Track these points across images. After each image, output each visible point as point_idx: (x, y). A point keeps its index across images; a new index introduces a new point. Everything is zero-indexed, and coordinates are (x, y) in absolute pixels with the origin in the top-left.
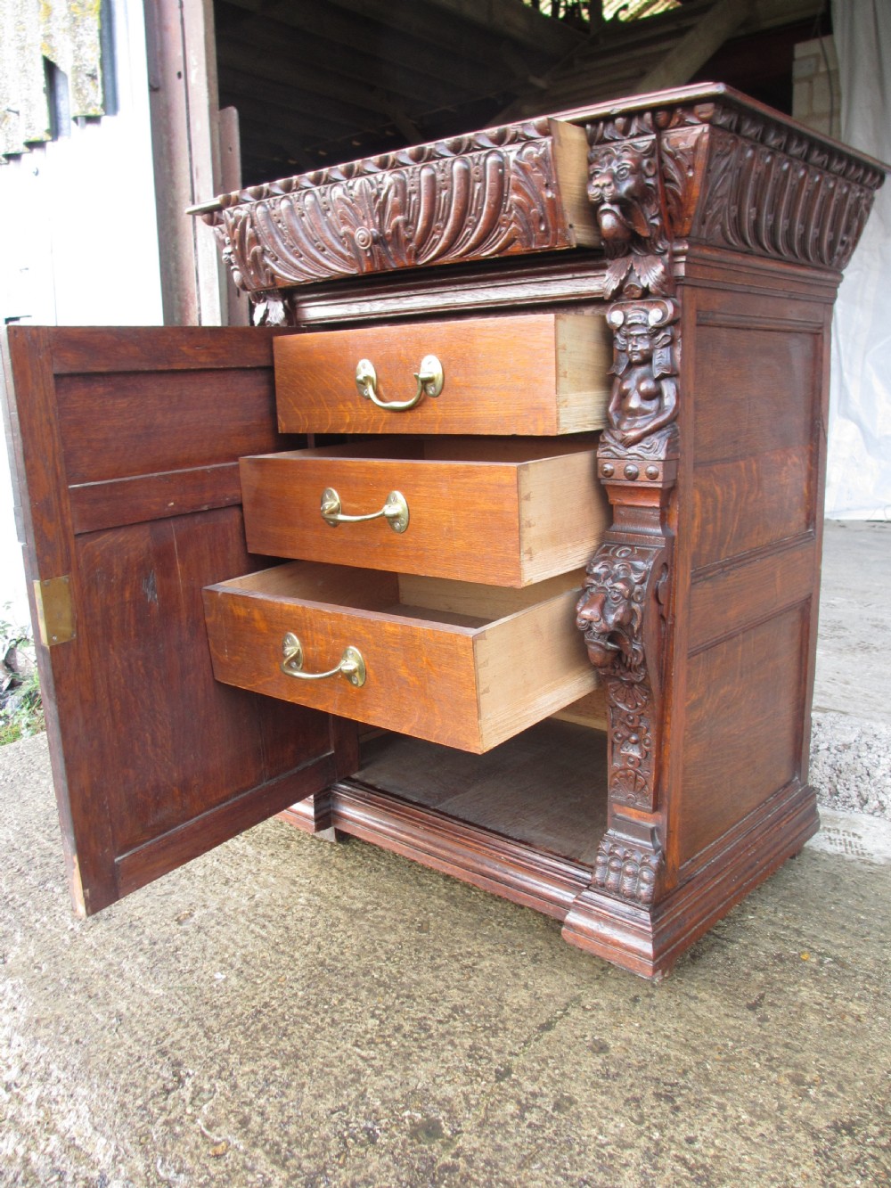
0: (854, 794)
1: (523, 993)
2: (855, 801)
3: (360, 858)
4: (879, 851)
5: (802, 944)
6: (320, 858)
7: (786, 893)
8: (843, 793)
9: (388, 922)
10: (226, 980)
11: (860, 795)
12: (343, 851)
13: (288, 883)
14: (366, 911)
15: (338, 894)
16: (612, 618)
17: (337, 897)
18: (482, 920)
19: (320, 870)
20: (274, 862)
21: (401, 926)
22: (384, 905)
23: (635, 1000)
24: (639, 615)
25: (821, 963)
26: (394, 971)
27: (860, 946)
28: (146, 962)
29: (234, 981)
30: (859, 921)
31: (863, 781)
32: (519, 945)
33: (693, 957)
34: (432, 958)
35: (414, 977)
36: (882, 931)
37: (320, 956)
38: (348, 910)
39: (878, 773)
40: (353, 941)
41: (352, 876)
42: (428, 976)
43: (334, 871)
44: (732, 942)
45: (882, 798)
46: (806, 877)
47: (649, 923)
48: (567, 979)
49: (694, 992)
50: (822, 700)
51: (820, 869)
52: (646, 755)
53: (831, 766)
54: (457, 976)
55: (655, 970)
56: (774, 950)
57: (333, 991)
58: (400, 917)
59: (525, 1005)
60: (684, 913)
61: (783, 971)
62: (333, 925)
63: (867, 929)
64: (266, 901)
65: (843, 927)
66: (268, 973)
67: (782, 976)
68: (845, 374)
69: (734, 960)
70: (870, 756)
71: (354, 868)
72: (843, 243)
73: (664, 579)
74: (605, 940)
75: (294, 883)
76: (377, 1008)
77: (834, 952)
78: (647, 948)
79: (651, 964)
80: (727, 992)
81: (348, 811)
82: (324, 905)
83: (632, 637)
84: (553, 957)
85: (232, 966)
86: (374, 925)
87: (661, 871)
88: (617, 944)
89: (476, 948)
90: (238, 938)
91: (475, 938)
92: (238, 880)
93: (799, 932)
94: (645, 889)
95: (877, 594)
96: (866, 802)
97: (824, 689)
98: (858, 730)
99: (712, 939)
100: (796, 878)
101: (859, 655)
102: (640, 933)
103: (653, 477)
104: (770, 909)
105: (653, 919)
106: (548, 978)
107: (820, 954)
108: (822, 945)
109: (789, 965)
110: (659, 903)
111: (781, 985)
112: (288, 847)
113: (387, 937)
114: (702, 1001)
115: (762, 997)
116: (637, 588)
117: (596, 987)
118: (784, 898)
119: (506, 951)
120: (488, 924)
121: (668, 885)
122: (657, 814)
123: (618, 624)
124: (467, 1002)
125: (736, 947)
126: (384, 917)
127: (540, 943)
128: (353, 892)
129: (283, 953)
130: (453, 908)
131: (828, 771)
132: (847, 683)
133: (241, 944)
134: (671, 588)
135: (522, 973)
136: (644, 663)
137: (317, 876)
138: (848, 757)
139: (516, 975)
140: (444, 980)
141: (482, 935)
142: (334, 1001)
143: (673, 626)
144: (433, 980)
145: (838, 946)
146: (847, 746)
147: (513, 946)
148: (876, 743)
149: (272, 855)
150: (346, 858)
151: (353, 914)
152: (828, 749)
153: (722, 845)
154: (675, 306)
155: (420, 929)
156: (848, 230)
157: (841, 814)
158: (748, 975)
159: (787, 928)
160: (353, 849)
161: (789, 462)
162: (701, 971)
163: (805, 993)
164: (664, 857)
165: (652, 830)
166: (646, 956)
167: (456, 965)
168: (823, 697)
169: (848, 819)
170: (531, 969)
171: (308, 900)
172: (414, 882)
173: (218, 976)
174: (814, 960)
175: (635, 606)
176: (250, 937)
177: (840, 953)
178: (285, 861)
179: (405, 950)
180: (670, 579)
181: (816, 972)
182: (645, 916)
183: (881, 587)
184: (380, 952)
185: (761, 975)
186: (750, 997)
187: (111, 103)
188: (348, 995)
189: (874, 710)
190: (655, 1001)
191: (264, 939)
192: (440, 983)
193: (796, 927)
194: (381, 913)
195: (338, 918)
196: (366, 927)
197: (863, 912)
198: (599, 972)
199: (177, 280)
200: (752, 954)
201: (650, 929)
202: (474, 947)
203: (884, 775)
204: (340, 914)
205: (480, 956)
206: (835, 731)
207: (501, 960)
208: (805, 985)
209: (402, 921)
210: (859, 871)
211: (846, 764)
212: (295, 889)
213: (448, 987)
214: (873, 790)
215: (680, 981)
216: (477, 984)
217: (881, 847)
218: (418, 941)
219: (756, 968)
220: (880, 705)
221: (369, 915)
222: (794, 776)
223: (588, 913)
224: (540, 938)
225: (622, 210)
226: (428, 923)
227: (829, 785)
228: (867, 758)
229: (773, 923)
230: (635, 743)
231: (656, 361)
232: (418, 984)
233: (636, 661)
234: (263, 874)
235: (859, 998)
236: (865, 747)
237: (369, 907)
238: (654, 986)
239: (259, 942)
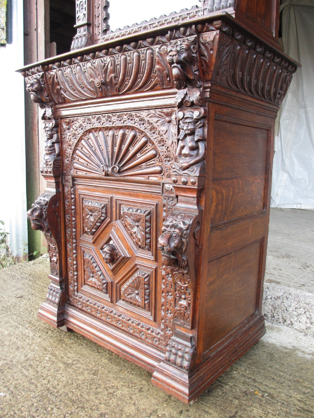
0: (281, 318)
1: (133, 408)
2: (281, 320)
3: (76, 339)
4: (290, 343)
5: (255, 386)
6: (59, 338)
7: (250, 361)
8: (276, 317)
9: (81, 370)
10: (4, 396)
11: (283, 318)
12: (70, 335)
13: (43, 349)
14: (73, 364)
15: (63, 356)
16: (173, 245)
17: (62, 357)
18: (121, 370)
19: (58, 344)
20: (40, 340)
21: (86, 372)
22: (81, 362)
23: (181, 412)
24: (185, 244)
25: (263, 396)
26: (79, 394)
27: (280, 388)
29: (8, 397)
30: (280, 376)
31: (284, 312)
32: (135, 383)
33: (209, 391)
34: (97, 388)
35: (87, 397)
36: (289, 381)
37: (48, 385)
38: (64, 363)
39: (290, 310)
40: (64, 379)
41: (70, 347)
42: (92, 397)
43: (64, 345)
44: (226, 384)
45: (292, 320)
46: (259, 354)
47: (188, 379)
48: (154, 401)
49: (207, 409)
50: (270, 277)
51: (265, 350)
52: (189, 304)
53: (272, 306)
54: (105, 398)
55: (189, 401)
56: (244, 389)
57: (50, 404)
58: (86, 368)
59: (133, 414)
60: (204, 374)
61: (247, 400)
62: (57, 371)
63: (283, 380)
64: (32, 358)
65: (273, 379)
66: (23, 393)
67: (246, 402)
68: (284, 156)
69: (226, 393)
70: (288, 302)
71: (72, 343)
72: (279, 93)
73: (198, 228)
74: (169, 385)
75: (46, 350)
76: (67, 413)
77: (269, 391)
78: (187, 391)
79: (187, 398)
80: (222, 410)
81: (71, 319)
82: (56, 361)
83: (182, 254)
84: (149, 390)
85: (9, 389)
86: (75, 371)
87: (194, 356)
88: (174, 388)
89: (116, 384)
90: (15, 375)
91: (117, 379)
92: (23, 347)
93: (254, 381)
94: (186, 364)
95: (293, 235)
96: (286, 321)
97: (272, 272)
98: (283, 291)
99: (218, 383)
100: (255, 354)
101: (286, 259)
102: (183, 384)
103: (193, 183)
104: (243, 369)
105: (189, 378)
106: (145, 400)
107: (263, 391)
108: (264, 387)
109: (250, 397)
110: (192, 370)
111: (245, 407)
112: (47, 333)
113: (79, 377)
114: (210, 414)
115: (236, 412)
116: (185, 232)
117: (165, 405)
118: (250, 364)
119: (129, 386)
120: (123, 372)
121: (197, 362)
122: (193, 330)
123: (176, 248)
124: (107, 411)
125: (227, 387)
126: (80, 368)
127: (144, 382)
128: (70, 355)
129: (33, 383)
130: (110, 364)
131: (271, 307)
132: (280, 270)
133: (16, 378)
134: (201, 232)
135: (134, 397)
136: (187, 265)
137: (56, 347)
138: (279, 302)
139: (131, 398)
140: (99, 400)
141: (120, 378)
142: (49, 409)
143: (202, 249)
144: (94, 400)
145: (271, 388)
146: (279, 298)
147: (132, 383)
148: (290, 297)
149: (40, 336)
150: (70, 338)
151: (67, 365)
152: (271, 298)
153: (223, 342)
154: (205, 110)
155: (94, 374)
156: (281, 89)
157: (275, 326)
158: (232, 401)
159: (249, 378)
160: (74, 335)
161: (256, 182)
162: (212, 398)
163: (255, 411)
164: (196, 349)
165: (191, 338)
166: (185, 394)
167: (106, 392)
168: (271, 275)
169: (278, 328)
170: (138, 395)
171: (50, 358)
172: (96, 351)
174: (260, 394)
175: (184, 240)
176: (20, 375)
177: (272, 391)
178: (44, 340)
179: (86, 384)
180: (201, 228)
181: (261, 400)
182: (186, 377)
183: (295, 233)
184: (75, 384)
185: (237, 401)
186: (231, 412)
187: (9, 39)
188: (56, 406)
189: (291, 281)
190: (190, 413)
191: (26, 376)
192: (97, 401)
193: (254, 378)
194: (79, 365)
195: (60, 368)
196: (71, 372)
197: (282, 371)
198: (167, 398)
199: (31, 106)
200: (234, 391)
201: (188, 382)
202: (115, 383)
203: (293, 310)
204: (61, 365)
205: (117, 388)
206: (274, 291)
207: (126, 391)
208: (255, 407)
209: (87, 370)
210: (282, 352)
211: (278, 305)
212: (45, 352)
213: (100, 403)
214: (288, 316)
215: (202, 404)
216: (113, 402)
217: (291, 341)
218: (92, 379)
219: (235, 398)
220: (293, 279)
221: (74, 367)
222: (256, 311)
223: (161, 372)
224: (144, 380)
225: (181, 67)
226: (98, 371)
227: (271, 313)
228: (286, 303)
229: (243, 376)
230: (185, 299)
231: (196, 134)
232: (88, 401)
233: (184, 264)
234: (34, 345)
235: (279, 415)
236: (285, 298)
237: (75, 362)
238: (190, 405)
239: (24, 377)
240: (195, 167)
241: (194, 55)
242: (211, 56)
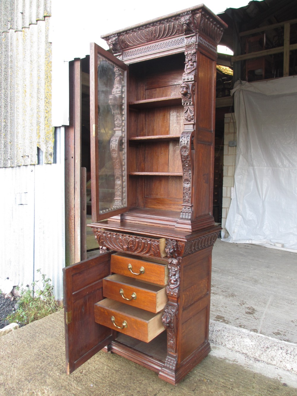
0: (220, 342)
1: (151, 388)
2: (220, 343)
3: (116, 357)
4: (223, 356)
5: (204, 377)
6: (108, 357)
7: (203, 366)
8: (218, 341)
9: (124, 373)
10: (93, 386)
11: (221, 342)
12: (112, 355)
13: (102, 364)
14: (119, 370)
15: (113, 366)
16: (168, 321)
17: (113, 367)
18: (142, 372)
19: (108, 360)
20: (98, 358)
21: (126, 374)
22: (123, 369)
23: (172, 389)
24: (173, 320)
25: (207, 381)
26: (126, 384)
27: (215, 378)
28: (76, 382)
29: (95, 386)
30: (216, 372)
31: (222, 339)
32: (150, 378)
33: (183, 380)
34: (133, 381)
35: (130, 385)
36: (220, 374)
37: (111, 381)
38: (115, 370)
39: (225, 337)
40: (117, 377)
41: (115, 362)
42: (133, 385)
43: (111, 361)
44: (191, 377)
45: (225, 343)
46: (207, 361)
48: (159, 385)
49: (183, 388)
50: (219, 313)
51: (211, 360)
52: (174, 343)
53: (216, 335)
54: (138, 385)
55: (175, 383)
56: (199, 379)
57: (115, 388)
58: (126, 372)
59: (151, 391)
60: (181, 372)
61: (200, 383)
62: (113, 374)
63: (217, 374)
64: (98, 368)
65: (213, 374)
66: (101, 385)
67: (200, 384)
69: (191, 381)
70: (224, 333)
71: (115, 360)
73: (177, 312)
74: (166, 377)
75: (103, 364)
76: (123, 392)
77: (210, 379)
78: (174, 379)
79: (174, 382)
80: (189, 388)
81: (114, 347)
82: (110, 369)
83: (171, 323)
84: (157, 381)
85: (94, 383)
86: (121, 374)
87: (177, 364)
88: (168, 378)
89: (142, 379)
90: (94, 377)
91: (141, 377)
92: (91, 363)
93: (204, 375)
94: (174, 368)
95: (240, 275)
96: (222, 343)
97: (221, 309)
98: (222, 326)
99: (187, 376)
100: (205, 362)
101: (231, 298)
102: (173, 377)
103: (175, 296)
104: (199, 369)
105: (175, 374)
106: (156, 385)
107: (207, 379)
108: (208, 377)
109: (201, 382)
110: (176, 371)
111: (199, 386)
112: (100, 354)
113: (124, 376)
114: (184, 389)
115: (195, 388)
116: (172, 315)
117: (165, 387)
118: (202, 367)
119: (147, 379)
120: (144, 373)
121: (178, 367)
122: (176, 354)
123: (169, 322)
124: (140, 390)
125: (192, 378)
126: (123, 372)
127: (154, 377)
128: (116, 366)
129: (103, 380)
130: (137, 370)
131: (215, 336)
132: (226, 307)
133: (95, 378)
134: (178, 314)
135: (151, 384)
136: (174, 327)
137: (108, 362)
138: (219, 333)
139: (150, 384)
140: (136, 385)
141: (143, 376)
142: (115, 390)
143: (179, 320)
144: (134, 386)
145: (210, 378)
146: (219, 330)
147: (149, 378)
148: (225, 330)
149: (97, 357)
150: (113, 357)
151: (117, 371)
152: (216, 331)
153: (189, 357)
154: (180, 267)
155: (130, 375)
157: (217, 346)
158: (193, 384)
159: (202, 374)
160: (114, 355)
162: (185, 383)
163: (203, 388)
164: (177, 362)
165: (175, 357)
166: (174, 381)
167: (138, 382)
169: (218, 348)
170: (152, 383)
171: (107, 368)
172: (128, 363)
173: (91, 385)
174: (206, 381)
175: (172, 318)
176: (96, 376)
177: (211, 379)
178: (100, 358)
179: (128, 379)
180: (178, 312)
181: (206, 383)
182: (174, 373)
183: (242, 272)
184: (123, 380)
185: (196, 384)
186: (193, 388)
188: (118, 389)
189: (231, 316)
190: (175, 390)
191: (99, 377)
192: (135, 386)
193: (204, 373)
194: (122, 371)
195: (113, 372)
196: (119, 374)
197: (217, 370)
198: (165, 384)
200: (194, 379)
201: (174, 376)
202: (141, 378)
203: (226, 338)
204: (114, 371)
205: (143, 380)
206: (217, 327)
207: (147, 381)
208: (204, 386)
209: (127, 373)
210: (219, 361)
211: (219, 335)
212: (103, 365)
213: (137, 387)
214: (224, 341)
215: (180, 385)
216: (142, 386)
217: (224, 354)
218: (130, 377)
219: (195, 382)
220: (232, 314)
221: (120, 372)
222: (205, 340)
223: (163, 372)
224: (154, 376)
225: (171, 254)
226: (132, 373)
227: (215, 339)
228: (223, 334)
229: (199, 373)
230: (172, 340)
231: (176, 276)
232: (131, 386)
233: (172, 327)
234: (96, 361)
235: (213, 389)
236: (223, 331)
237: (120, 369)
238: (175, 386)
239: (98, 377)
240: (176, 289)
241: (176, 249)
242: (181, 250)
